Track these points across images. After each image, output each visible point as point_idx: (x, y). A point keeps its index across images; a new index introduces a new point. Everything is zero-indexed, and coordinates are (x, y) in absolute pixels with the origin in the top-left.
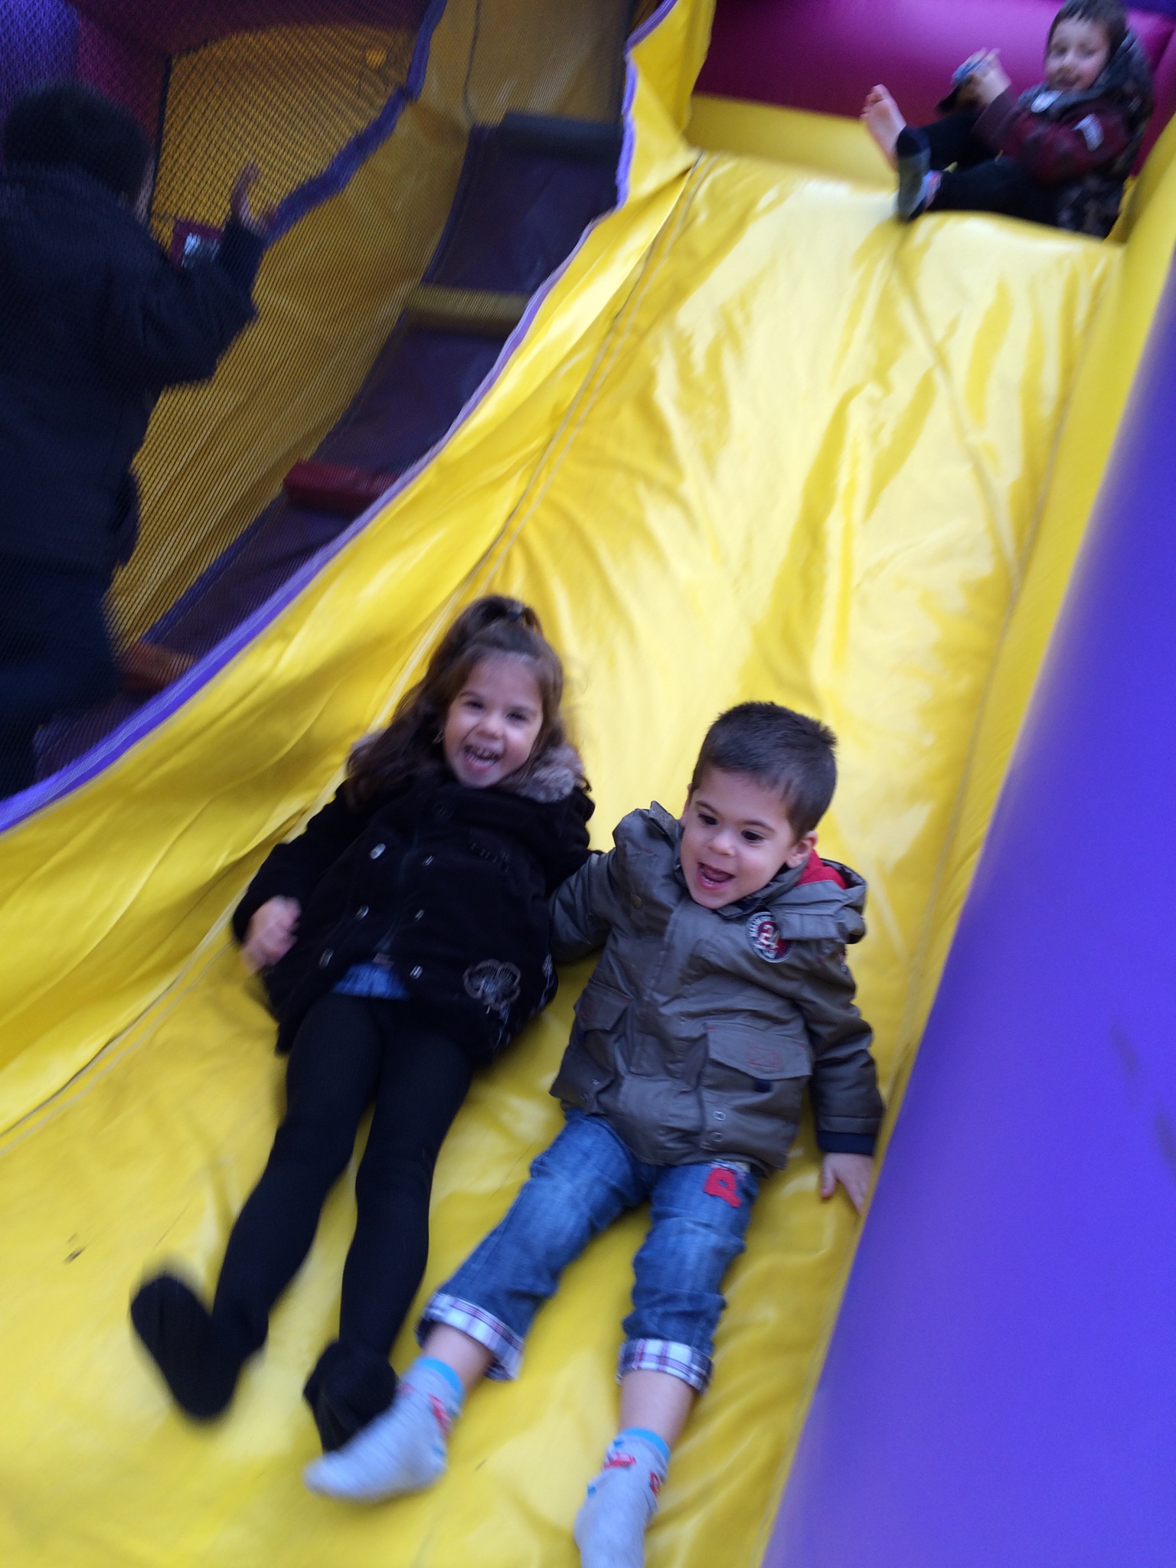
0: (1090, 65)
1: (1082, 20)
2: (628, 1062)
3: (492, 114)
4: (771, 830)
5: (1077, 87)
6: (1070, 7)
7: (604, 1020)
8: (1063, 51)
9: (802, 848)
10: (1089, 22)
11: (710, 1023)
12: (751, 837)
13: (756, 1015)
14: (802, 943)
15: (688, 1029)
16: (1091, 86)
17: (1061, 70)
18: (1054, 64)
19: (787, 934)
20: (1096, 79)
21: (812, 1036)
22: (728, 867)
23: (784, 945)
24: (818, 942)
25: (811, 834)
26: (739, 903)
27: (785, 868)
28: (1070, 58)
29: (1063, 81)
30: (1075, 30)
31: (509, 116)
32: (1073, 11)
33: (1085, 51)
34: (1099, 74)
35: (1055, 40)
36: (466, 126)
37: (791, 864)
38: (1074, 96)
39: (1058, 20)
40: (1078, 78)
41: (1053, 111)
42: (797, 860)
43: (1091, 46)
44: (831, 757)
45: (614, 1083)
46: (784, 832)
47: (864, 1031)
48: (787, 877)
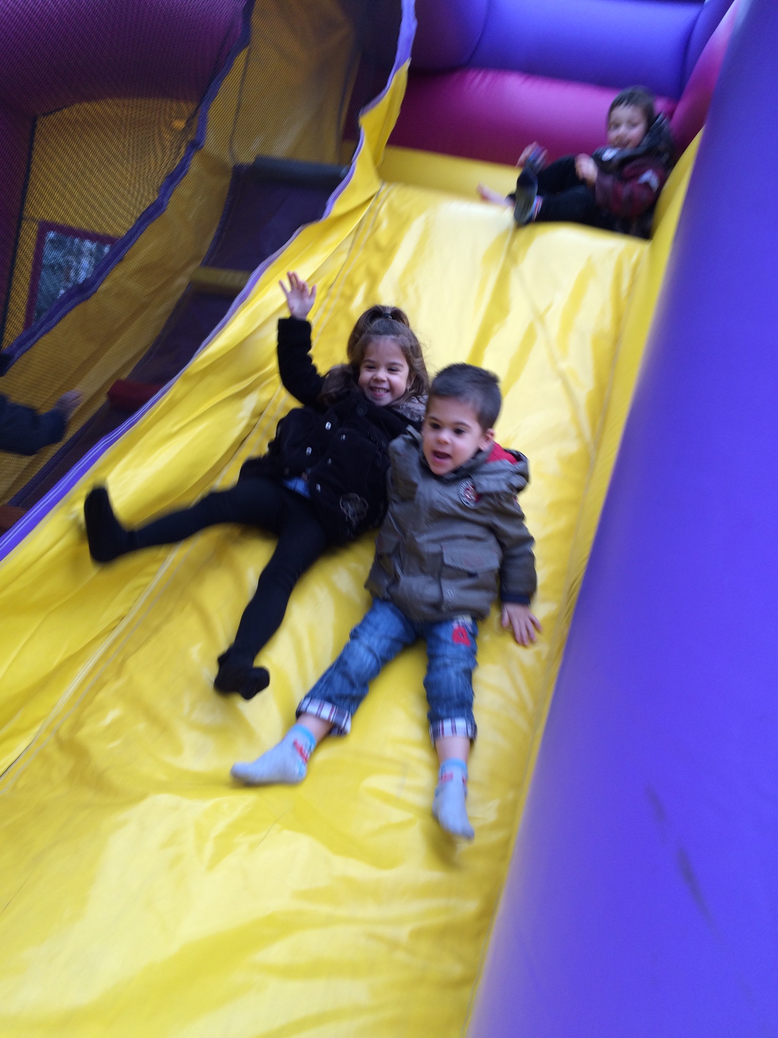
0: (636, 132)
1: (628, 105)
2: (402, 569)
3: (247, 158)
4: (468, 426)
5: (630, 146)
6: (619, 99)
7: (389, 549)
8: (617, 126)
9: (488, 439)
10: (632, 106)
11: (443, 544)
12: (458, 432)
13: (469, 538)
14: (490, 495)
15: (433, 548)
16: (638, 146)
17: (617, 138)
18: (613, 134)
19: (479, 490)
20: (641, 141)
21: (501, 545)
22: (447, 450)
23: (480, 497)
24: (498, 494)
25: (490, 430)
26: (455, 471)
27: (479, 451)
28: (622, 130)
29: (621, 143)
30: (624, 112)
31: (258, 159)
32: (621, 101)
33: (632, 124)
34: (643, 139)
35: (613, 119)
36: (231, 165)
37: (482, 448)
38: (628, 151)
39: (613, 106)
40: (629, 142)
41: (615, 160)
42: (485, 447)
43: (635, 121)
44: (497, 388)
45: (396, 580)
46: (475, 428)
47: (529, 540)
48: (481, 457)
